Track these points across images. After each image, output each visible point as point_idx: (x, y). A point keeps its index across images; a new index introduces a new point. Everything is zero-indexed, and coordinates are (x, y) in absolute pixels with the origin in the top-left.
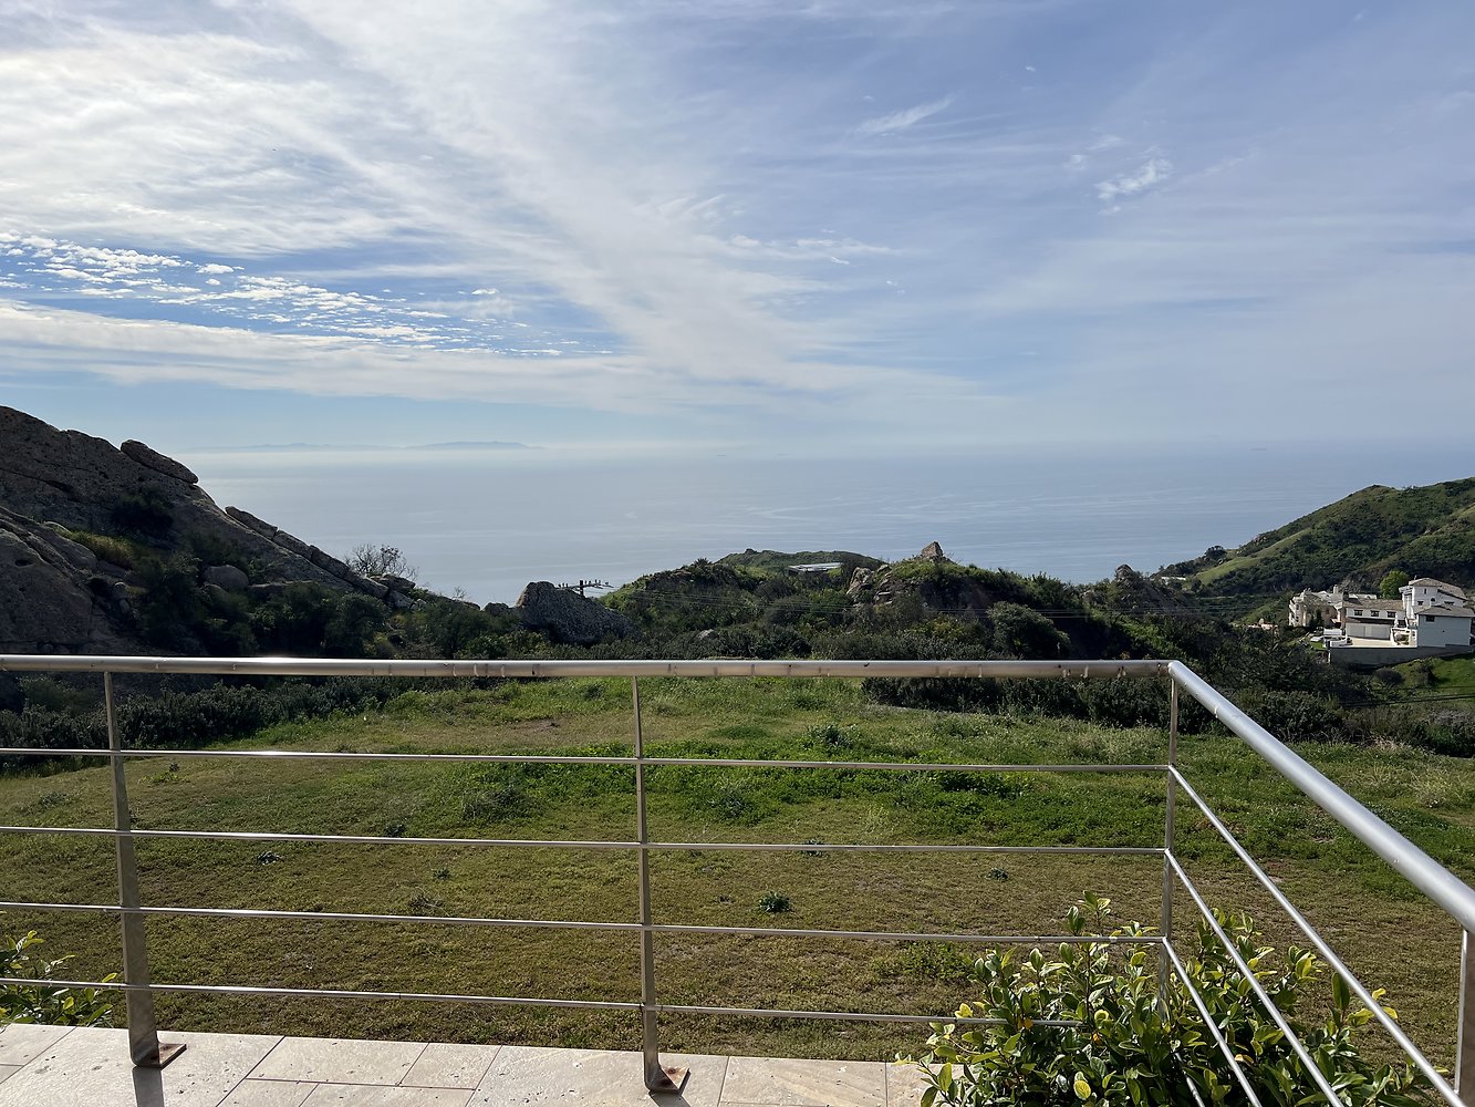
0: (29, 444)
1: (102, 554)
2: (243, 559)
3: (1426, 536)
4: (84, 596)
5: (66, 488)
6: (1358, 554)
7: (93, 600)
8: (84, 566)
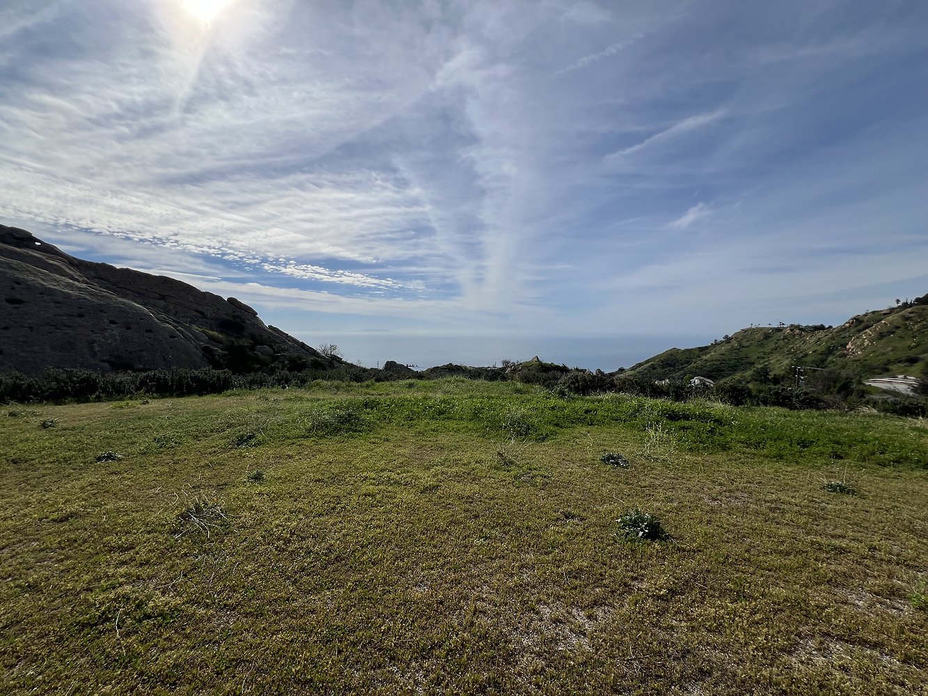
0: (188, 295)
1: (211, 338)
2: (273, 345)
3: (693, 365)
4: (200, 353)
5: (201, 313)
6: (670, 371)
7: (203, 354)
8: (202, 341)
